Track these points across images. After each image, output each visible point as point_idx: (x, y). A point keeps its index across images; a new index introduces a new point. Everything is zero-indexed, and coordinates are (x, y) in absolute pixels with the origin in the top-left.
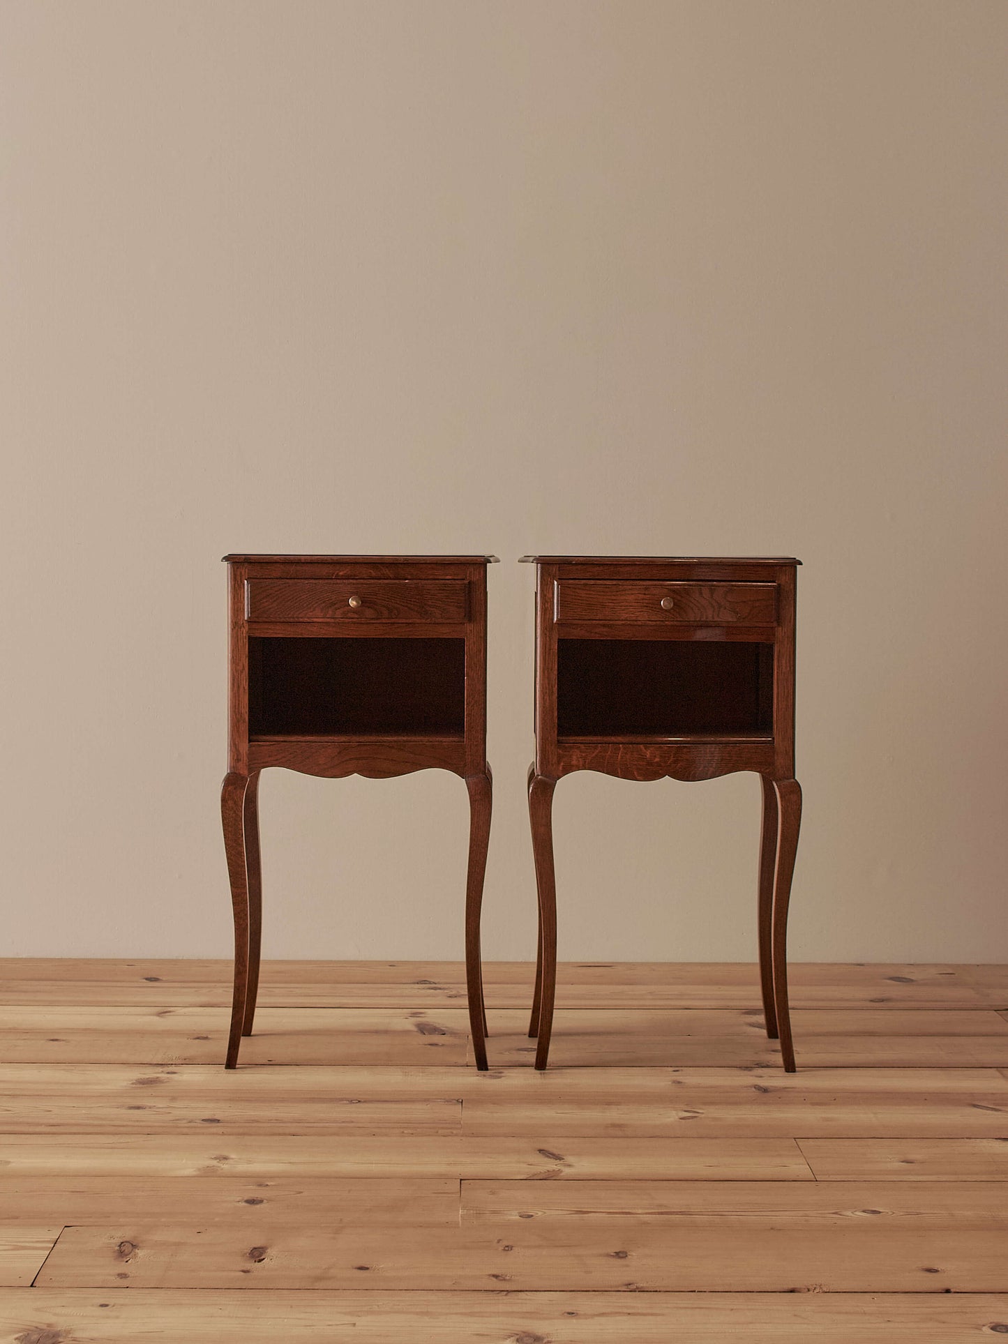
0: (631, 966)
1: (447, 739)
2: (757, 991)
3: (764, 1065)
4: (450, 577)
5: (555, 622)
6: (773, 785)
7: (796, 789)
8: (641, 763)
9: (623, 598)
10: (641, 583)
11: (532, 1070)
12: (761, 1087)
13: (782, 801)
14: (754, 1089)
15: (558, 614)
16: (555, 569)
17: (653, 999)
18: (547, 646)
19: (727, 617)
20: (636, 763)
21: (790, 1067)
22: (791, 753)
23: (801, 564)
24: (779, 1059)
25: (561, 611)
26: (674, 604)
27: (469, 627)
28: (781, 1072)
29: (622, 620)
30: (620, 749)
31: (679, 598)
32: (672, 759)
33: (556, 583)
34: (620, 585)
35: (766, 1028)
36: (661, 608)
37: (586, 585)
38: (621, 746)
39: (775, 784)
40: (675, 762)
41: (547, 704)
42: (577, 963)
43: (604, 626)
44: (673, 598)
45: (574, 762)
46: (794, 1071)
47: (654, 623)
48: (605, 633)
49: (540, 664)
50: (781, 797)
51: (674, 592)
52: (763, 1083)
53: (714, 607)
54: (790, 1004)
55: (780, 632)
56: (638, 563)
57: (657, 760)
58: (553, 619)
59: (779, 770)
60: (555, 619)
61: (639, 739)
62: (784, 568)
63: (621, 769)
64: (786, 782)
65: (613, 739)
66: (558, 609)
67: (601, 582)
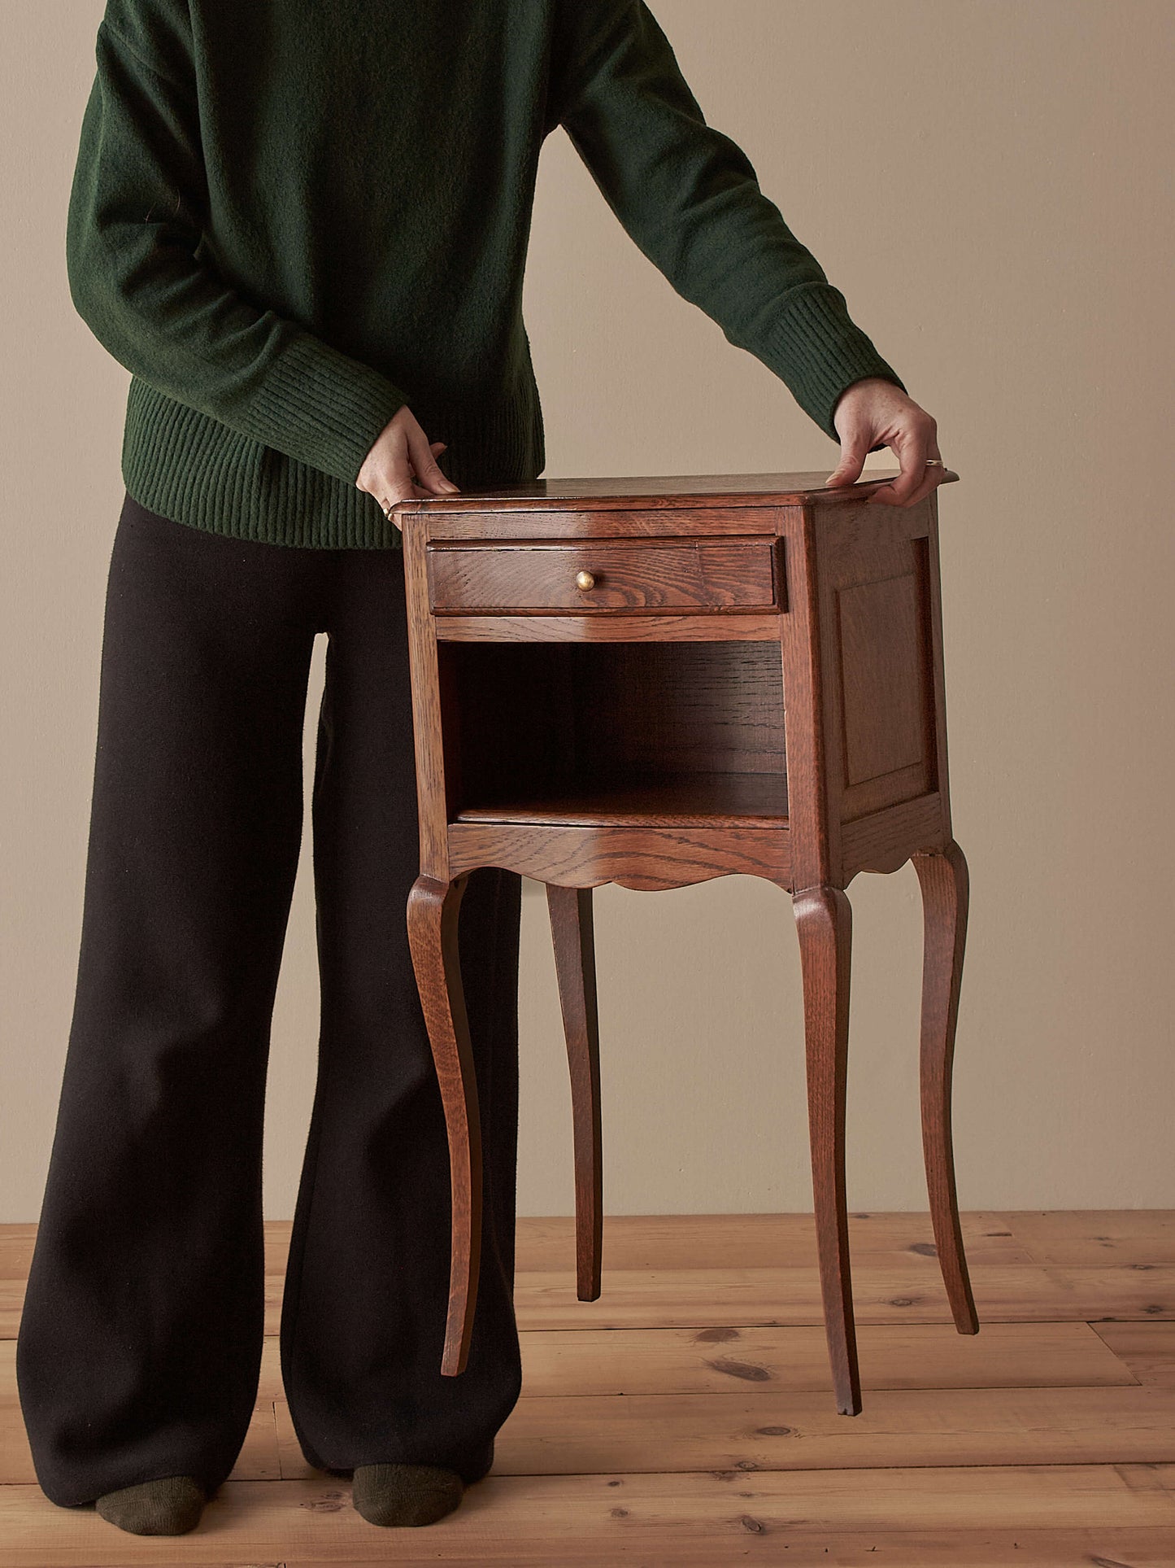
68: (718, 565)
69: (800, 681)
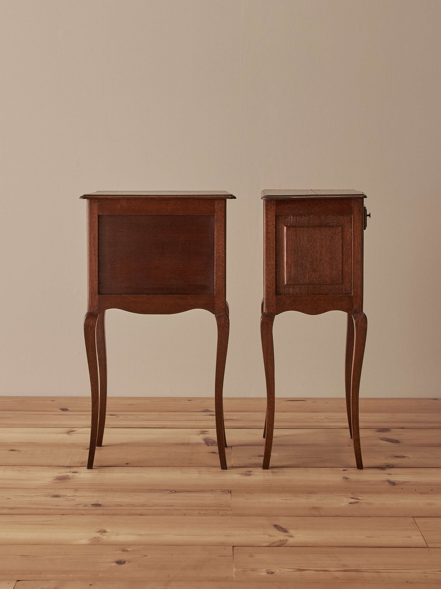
0: (315, 400)
11: (261, 469)
14: (387, 483)
52: (393, 478)
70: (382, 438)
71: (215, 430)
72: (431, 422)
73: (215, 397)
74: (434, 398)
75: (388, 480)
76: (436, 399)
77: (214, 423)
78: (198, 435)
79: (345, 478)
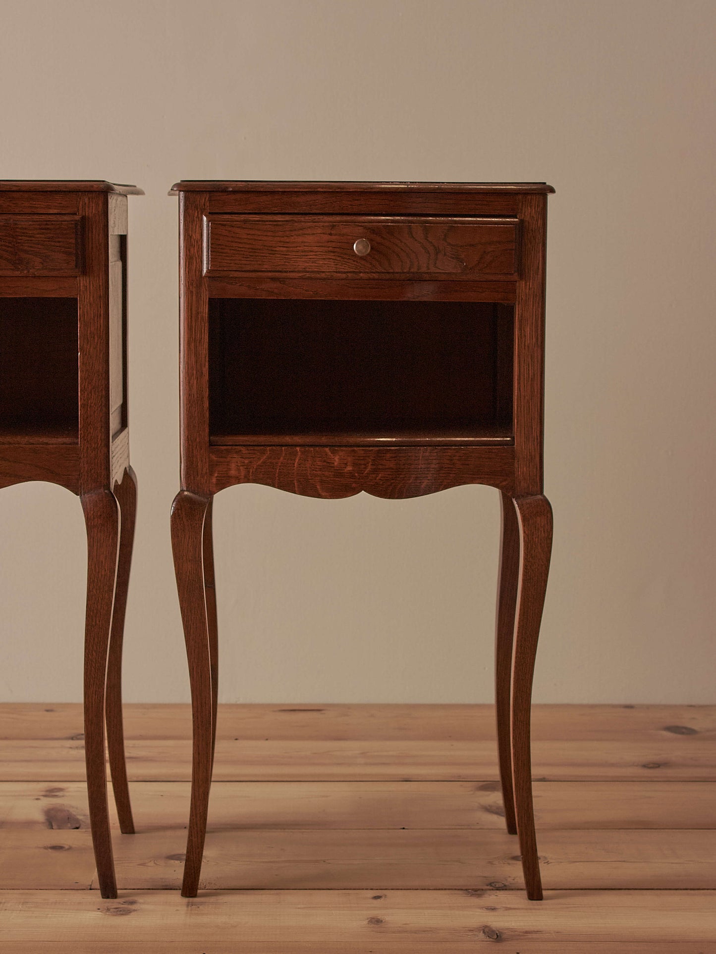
0: (345, 709)
1: (54, 440)
2: (491, 750)
3: (500, 885)
4: (56, 211)
5: (204, 275)
6: (512, 502)
7: (545, 509)
8: (327, 473)
9: (300, 239)
10: (326, 218)
11: (176, 897)
12: (493, 931)
13: (524, 526)
14: (481, 935)
15: (208, 264)
16: (204, 199)
17: (366, 764)
18: (194, 309)
19: (447, 267)
20: (319, 473)
21: (535, 891)
22: (538, 459)
23: (552, 190)
24: (516, 873)
25: (213, 260)
26: (372, 248)
27: (83, 282)
28: (520, 899)
29: (299, 272)
30: (296, 455)
31: (378, 239)
32: (370, 467)
33: (205, 218)
34: (296, 222)
35: (504, 814)
36: (355, 255)
37: (245, 221)
38: (298, 449)
39: (515, 503)
40: (375, 471)
41: (194, 391)
42: (279, 705)
43: (273, 279)
44: (371, 240)
45: (233, 472)
46: (540, 898)
47: (344, 276)
48: (276, 291)
49: (184, 335)
50: (524, 521)
51: (374, 234)
52: (498, 921)
53: (428, 252)
54: (535, 771)
55: (522, 288)
56: (322, 190)
57: (349, 468)
58: (202, 271)
59: (520, 482)
60: (205, 271)
61: (324, 440)
62: (529, 197)
63: (299, 481)
64: (530, 499)
65: (288, 439)
66: (208, 255)
67: (269, 217)
68: (31, 237)
69: (92, 329)
70: (489, 806)
71: (85, 785)
72: (613, 765)
73: (85, 702)
74: (628, 702)
75: (486, 927)
76: (630, 707)
77: (82, 769)
78: (37, 799)
79: (373, 920)
